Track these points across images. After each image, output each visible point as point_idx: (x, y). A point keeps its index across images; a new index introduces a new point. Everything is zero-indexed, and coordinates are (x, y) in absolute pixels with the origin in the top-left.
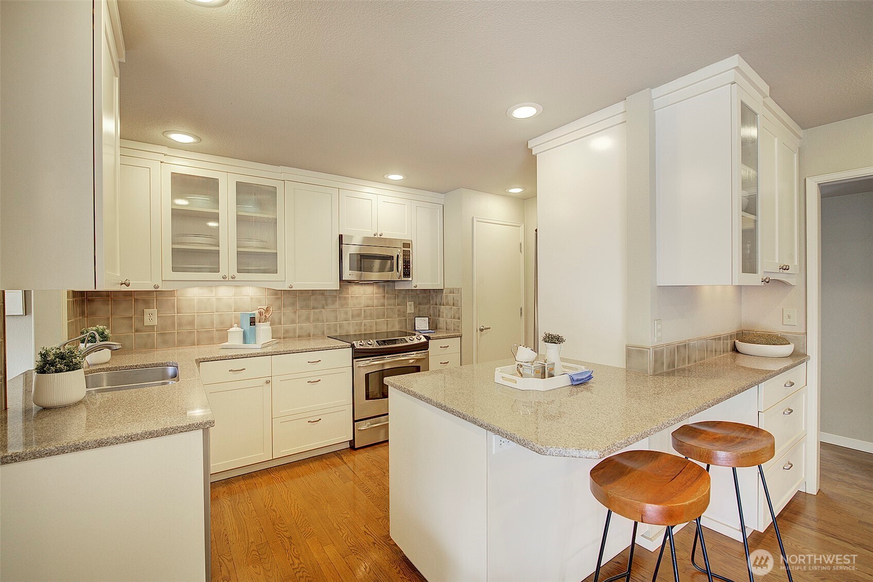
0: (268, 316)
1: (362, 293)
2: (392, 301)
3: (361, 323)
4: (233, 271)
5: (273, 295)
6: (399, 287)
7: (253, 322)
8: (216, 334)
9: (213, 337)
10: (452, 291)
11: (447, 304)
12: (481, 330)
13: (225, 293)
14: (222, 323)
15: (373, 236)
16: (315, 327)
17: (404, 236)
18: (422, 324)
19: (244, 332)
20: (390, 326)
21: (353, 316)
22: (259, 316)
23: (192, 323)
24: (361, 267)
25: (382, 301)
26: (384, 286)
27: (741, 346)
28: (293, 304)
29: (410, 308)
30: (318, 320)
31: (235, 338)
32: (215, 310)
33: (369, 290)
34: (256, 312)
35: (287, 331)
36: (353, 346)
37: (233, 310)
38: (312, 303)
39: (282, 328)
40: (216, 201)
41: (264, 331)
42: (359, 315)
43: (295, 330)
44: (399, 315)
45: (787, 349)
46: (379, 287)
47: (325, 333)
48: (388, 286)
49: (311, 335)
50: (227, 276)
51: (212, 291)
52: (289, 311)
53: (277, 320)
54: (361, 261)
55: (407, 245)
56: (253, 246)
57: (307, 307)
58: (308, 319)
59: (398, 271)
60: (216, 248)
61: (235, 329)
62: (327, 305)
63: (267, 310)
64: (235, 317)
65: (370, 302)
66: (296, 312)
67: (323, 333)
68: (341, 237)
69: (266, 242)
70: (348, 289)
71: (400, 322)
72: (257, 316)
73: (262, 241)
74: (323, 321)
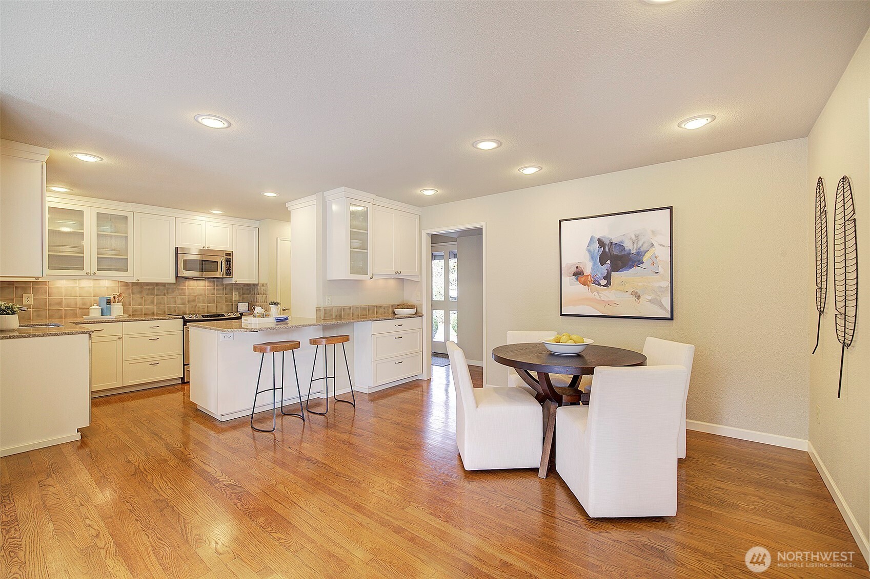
0: (120, 299)
1: (196, 286)
2: (221, 292)
3: (196, 306)
4: (94, 269)
5: (123, 286)
6: (226, 282)
7: (109, 302)
8: (79, 311)
9: (77, 314)
10: (263, 285)
11: (261, 294)
12: (284, 310)
13: (86, 285)
14: (84, 304)
15: (202, 248)
16: (158, 308)
17: (228, 248)
18: (243, 307)
19: (102, 309)
20: (219, 309)
21: (188, 302)
22: (113, 299)
23: (60, 304)
24: (202, 269)
25: (213, 291)
26: (214, 281)
27: (396, 311)
28: (141, 292)
29: (236, 296)
30: (160, 303)
31: (95, 313)
32: (78, 296)
33: (202, 284)
34: (112, 297)
35: (135, 311)
36: (183, 318)
37: (92, 296)
38: (156, 292)
39: (131, 308)
40: (81, 225)
41: (117, 310)
42: (194, 301)
43: (142, 310)
44: (226, 301)
45: (413, 311)
46: (210, 282)
47: (166, 312)
48: (217, 281)
49: (155, 314)
50: (89, 272)
51: (76, 283)
52: (138, 297)
53: (127, 303)
54: (202, 264)
55: (228, 254)
56: (109, 254)
57: (152, 294)
58: (152, 303)
59: (221, 271)
60: (82, 255)
61: (95, 307)
62: (167, 293)
63: (120, 296)
64: (94, 300)
65: (203, 292)
66: (142, 298)
67: (165, 312)
68: (177, 248)
69: (119, 251)
70: (185, 283)
71: (227, 306)
72: (112, 299)
73: (116, 251)
74: (164, 304)
